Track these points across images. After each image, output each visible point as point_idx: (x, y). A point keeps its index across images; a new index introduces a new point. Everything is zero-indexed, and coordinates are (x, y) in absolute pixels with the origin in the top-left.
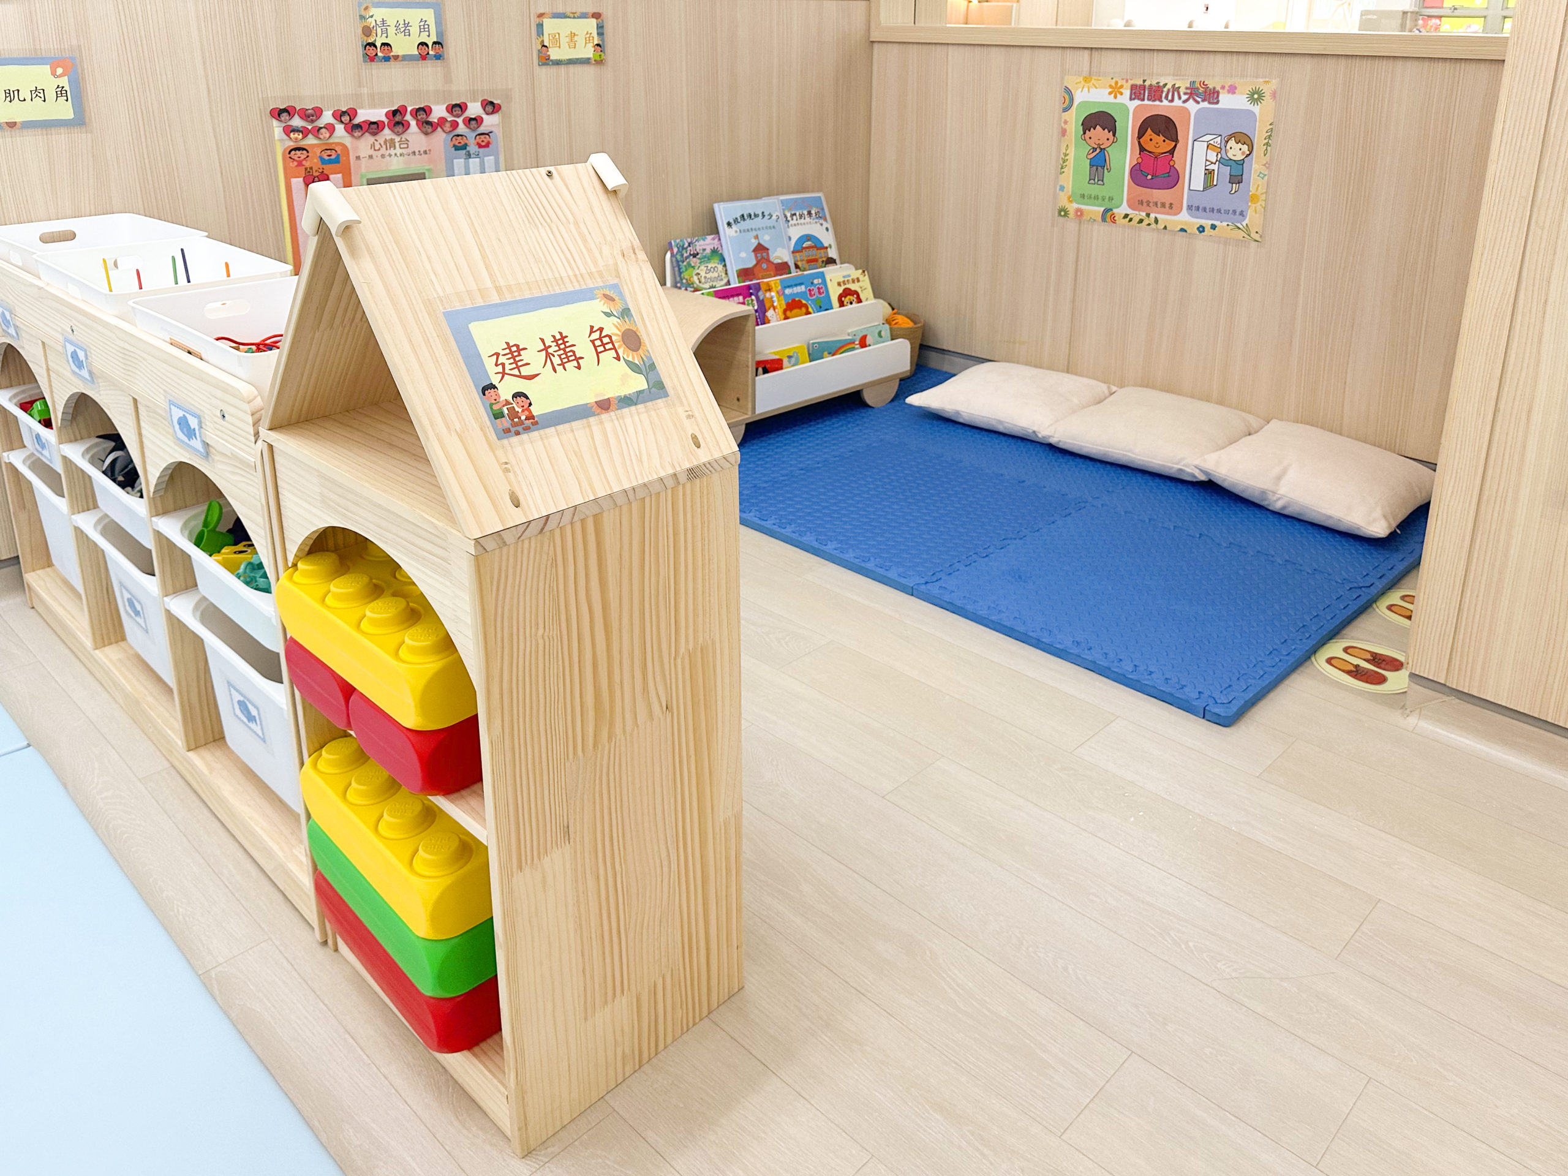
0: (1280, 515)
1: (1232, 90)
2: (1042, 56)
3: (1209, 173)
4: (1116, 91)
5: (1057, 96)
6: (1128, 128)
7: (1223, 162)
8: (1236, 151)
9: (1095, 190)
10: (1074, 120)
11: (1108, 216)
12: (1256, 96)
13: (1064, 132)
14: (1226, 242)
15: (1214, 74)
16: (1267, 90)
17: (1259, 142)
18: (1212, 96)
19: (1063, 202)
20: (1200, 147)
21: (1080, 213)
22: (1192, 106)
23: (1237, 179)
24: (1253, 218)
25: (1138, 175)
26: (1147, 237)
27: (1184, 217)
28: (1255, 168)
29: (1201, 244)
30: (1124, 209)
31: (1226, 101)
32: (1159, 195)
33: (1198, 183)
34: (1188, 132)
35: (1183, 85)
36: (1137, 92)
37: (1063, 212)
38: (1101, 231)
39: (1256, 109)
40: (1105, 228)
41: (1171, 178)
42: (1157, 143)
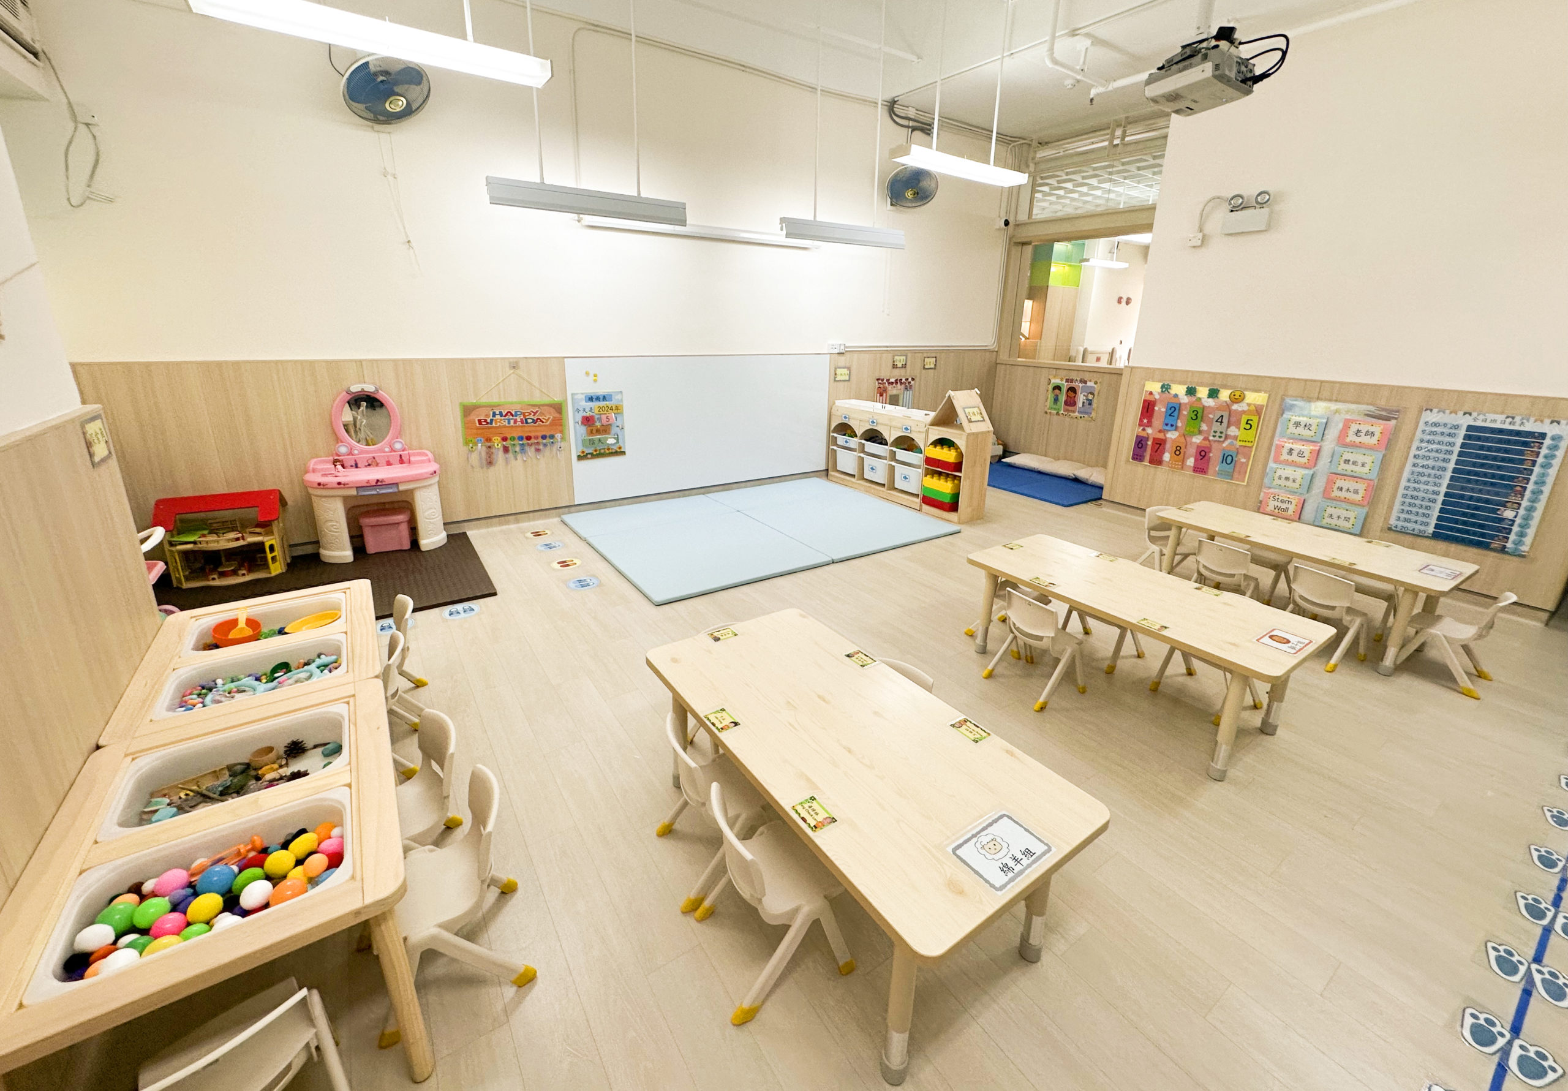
0: (1090, 485)
1: (1090, 381)
2: (1043, 370)
3: (1084, 402)
4: (1062, 380)
5: (1047, 380)
6: (1064, 390)
7: (1087, 400)
8: (1090, 397)
9: (1055, 406)
10: (1050, 388)
11: (1058, 414)
12: (1096, 383)
13: (1048, 391)
14: (1086, 421)
15: (1086, 376)
16: (1098, 382)
17: (1096, 394)
18: (1085, 382)
19: (1046, 409)
20: (1082, 395)
21: (1050, 413)
22: (1081, 385)
23: (1090, 404)
24: (1093, 415)
25: (1066, 403)
26: (1067, 419)
27: (1077, 414)
28: (1095, 401)
29: (1080, 421)
30: (1062, 412)
31: (1089, 384)
32: (1070, 408)
33: (1081, 405)
34: (1079, 391)
35: (1078, 379)
36: (1067, 381)
37: (1046, 413)
38: (1056, 417)
39: (1096, 386)
40: (1058, 417)
41: (1074, 404)
42: (1071, 394)
